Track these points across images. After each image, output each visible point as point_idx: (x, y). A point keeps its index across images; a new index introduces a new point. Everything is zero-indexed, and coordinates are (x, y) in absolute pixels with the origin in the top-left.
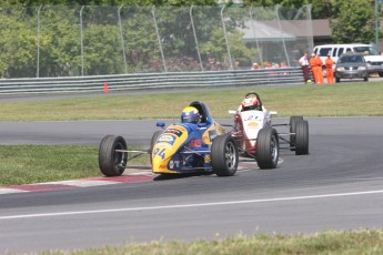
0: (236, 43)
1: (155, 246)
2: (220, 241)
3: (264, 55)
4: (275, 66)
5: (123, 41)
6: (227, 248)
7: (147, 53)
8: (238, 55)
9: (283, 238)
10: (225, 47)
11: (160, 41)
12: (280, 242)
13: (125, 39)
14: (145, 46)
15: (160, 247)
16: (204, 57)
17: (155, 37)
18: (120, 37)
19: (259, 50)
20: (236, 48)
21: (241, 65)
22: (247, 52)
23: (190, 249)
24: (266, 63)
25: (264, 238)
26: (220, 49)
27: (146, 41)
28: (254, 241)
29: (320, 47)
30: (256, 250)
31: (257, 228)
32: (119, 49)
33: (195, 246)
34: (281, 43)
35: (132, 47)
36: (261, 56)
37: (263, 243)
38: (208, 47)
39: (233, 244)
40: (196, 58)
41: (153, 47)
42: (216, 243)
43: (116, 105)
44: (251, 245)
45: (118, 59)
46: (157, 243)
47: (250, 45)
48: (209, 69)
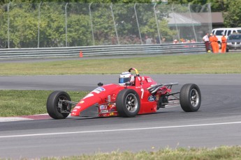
0: (163, 27)
1: (114, 155)
2: (155, 152)
3: (180, 34)
5: (92, 25)
6: (159, 156)
7: (107, 33)
8: (164, 34)
9: (194, 150)
10: (156, 29)
11: (115, 25)
12: (193, 153)
13: (94, 23)
14: (106, 29)
15: (117, 155)
16: (143, 35)
17: (112, 23)
18: (91, 22)
19: (178, 32)
20: (164, 30)
21: (166, 40)
22: (170, 33)
23: (136, 157)
24: (182, 39)
25: (183, 150)
26: (153, 30)
27: (107, 25)
28: (176, 152)
29: (216, 30)
30: (177, 158)
31: (178, 144)
32: (90, 30)
33: (139, 155)
34: (192, 27)
35: (97, 29)
36: (179, 35)
37: (182, 153)
38: (145, 29)
39: (163, 154)
40: (138, 36)
41: (111, 29)
42: (152, 153)
43: (87, 65)
44: (174, 155)
45: (89, 36)
46: (115, 153)
47: (172, 28)
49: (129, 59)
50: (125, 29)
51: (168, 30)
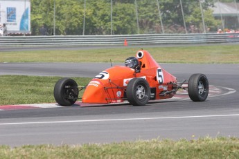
0: (208, 17)
1: (154, 142)
2: (195, 140)
3: (225, 24)
4: (232, 32)
5: (137, 14)
6: (199, 145)
7: (152, 21)
8: (209, 24)
9: (235, 139)
10: (201, 19)
11: (160, 14)
12: (233, 142)
13: (139, 12)
14: (151, 17)
15: (157, 143)
16: (188, 25)
17: (157, 12)
18: (136, 11)
19: (222, 22)
20: (208, 19)
21: (211, 30)
22: (215, 22)
23: (176, 145)
24: (227, 29)
25: (223, 139)
26: (198, 20)
27: (152, 14)
28: (216, 141)
30: (217, 146)
31: (218, 133)
32: (135, 19)
33: (179, 143)
34: (237, 17)
35: (142, 18)
36: (223, 24)
37: (222, 142)
38: (190, 18)
39: (203, 142)
40: (182, 25)
41: (156, 18)
42: (192, 142)
43: (131, 54)
44: (214, 143)
45: (134, 25)
46: (155, 140)
47: (217, 17)
48: (191, 32)
49: (174, 48)
50: (169, 19)
51: (213, 20)
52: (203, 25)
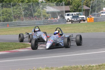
0: (44, 13)
3: (51, 16)
7: (19, 16)
8: (44, 16)
10: (41, 14)
11: (23, 13)
13: (13, 12)
14: (19, 14)
16: (35, 16)
17: (22, 11)
18: (12, 11)
20: (44, 14)
21: (45, 19)
22: (47, 15)
24: (52, 18)
26: (39, 14)
27: (19, 13)
29: (67, 13)
32: (12, 15)
34: (56, 12)
35: (15, 14)
38: (36, 14)
40: (33, 17)
41: (21, 14)
43: (10, 30)
45: (11, 17)
47: (48, 13)
49: (29, 27)
50: (27, 14)
51: (46, 14)
52: (42, 17)
